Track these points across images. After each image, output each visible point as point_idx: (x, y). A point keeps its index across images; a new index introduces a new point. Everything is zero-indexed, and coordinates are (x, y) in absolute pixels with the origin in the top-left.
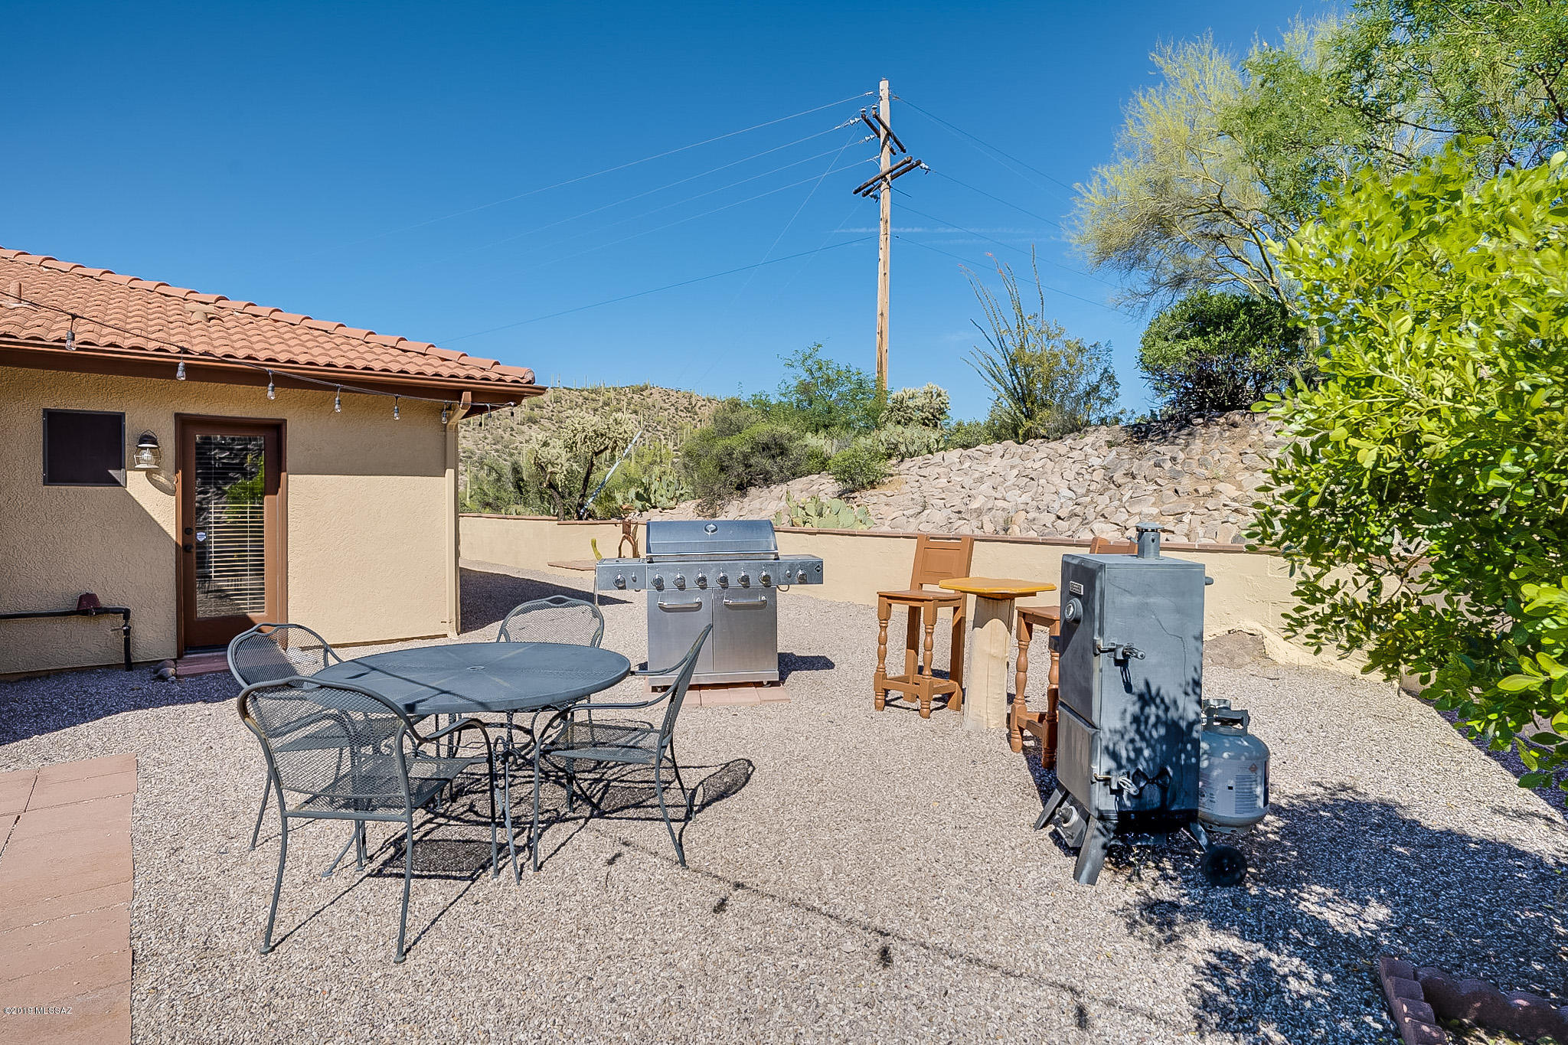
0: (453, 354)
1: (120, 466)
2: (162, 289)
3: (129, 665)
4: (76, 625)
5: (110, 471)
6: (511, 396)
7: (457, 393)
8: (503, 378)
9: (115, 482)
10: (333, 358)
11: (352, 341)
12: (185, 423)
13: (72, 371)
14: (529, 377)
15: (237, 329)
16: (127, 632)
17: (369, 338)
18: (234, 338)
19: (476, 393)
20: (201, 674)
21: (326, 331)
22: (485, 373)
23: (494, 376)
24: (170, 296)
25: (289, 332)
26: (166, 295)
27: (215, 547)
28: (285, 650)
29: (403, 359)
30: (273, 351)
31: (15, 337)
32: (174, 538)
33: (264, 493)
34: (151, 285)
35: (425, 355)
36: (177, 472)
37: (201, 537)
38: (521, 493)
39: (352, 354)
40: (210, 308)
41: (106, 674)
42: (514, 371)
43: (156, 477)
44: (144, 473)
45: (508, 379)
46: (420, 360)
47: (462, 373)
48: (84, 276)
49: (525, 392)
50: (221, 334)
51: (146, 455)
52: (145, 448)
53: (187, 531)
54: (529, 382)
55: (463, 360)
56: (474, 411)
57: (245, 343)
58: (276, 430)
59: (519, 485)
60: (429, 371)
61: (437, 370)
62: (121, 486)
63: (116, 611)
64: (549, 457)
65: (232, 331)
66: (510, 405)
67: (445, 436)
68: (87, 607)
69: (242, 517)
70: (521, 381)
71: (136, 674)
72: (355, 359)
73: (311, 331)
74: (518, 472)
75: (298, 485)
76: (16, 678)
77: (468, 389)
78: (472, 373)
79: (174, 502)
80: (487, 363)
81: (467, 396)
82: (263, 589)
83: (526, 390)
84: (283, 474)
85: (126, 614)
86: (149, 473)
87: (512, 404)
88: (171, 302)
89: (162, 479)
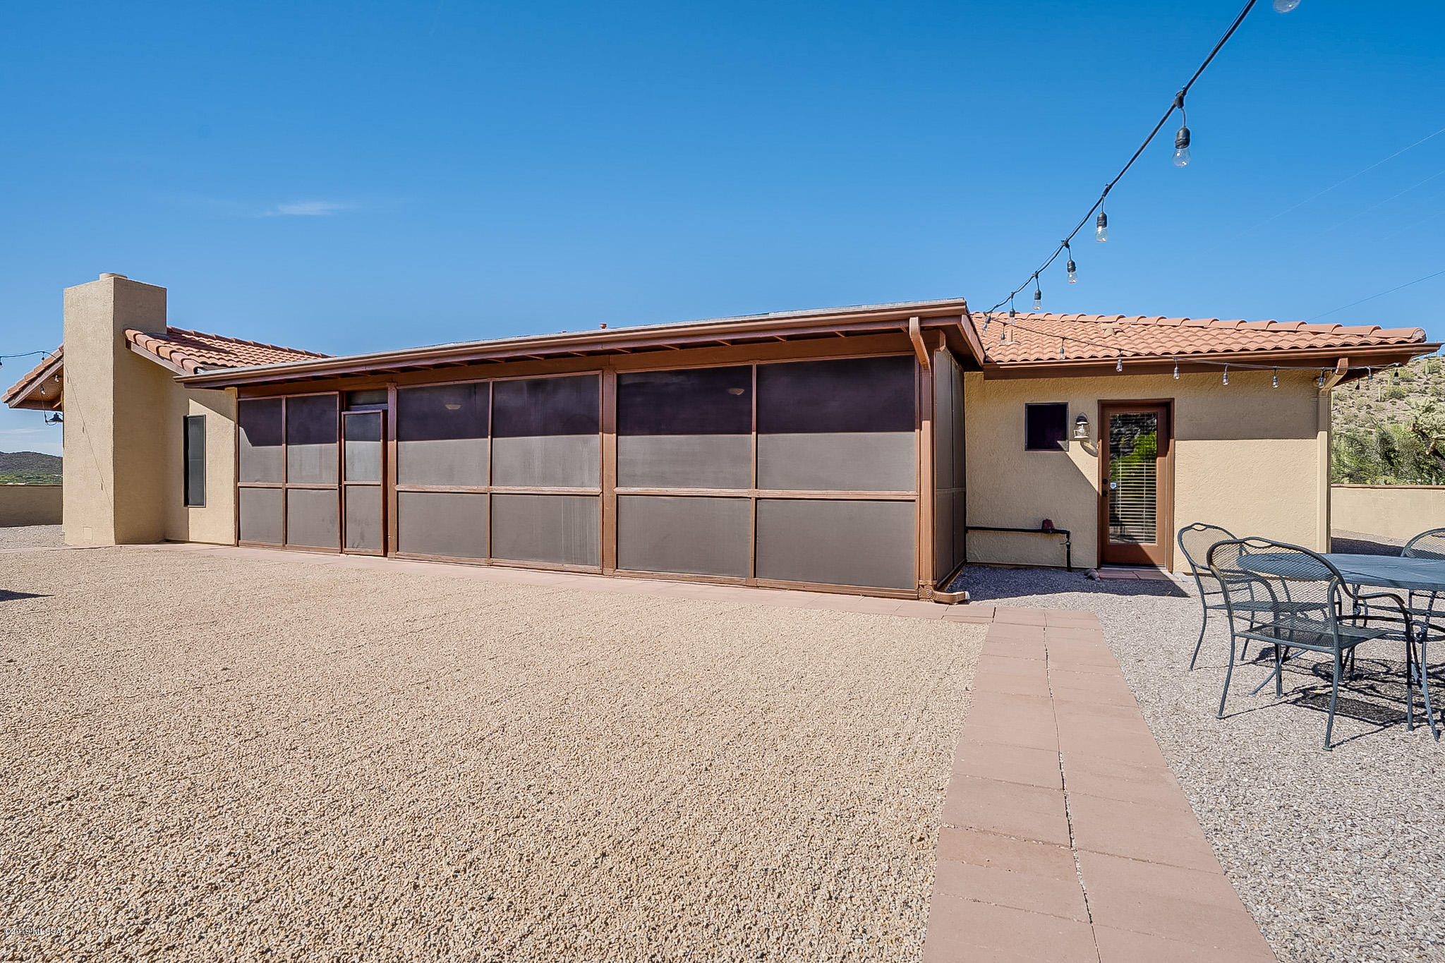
0: (1327, 327)
1: (1064, 438)
2: (1082, 319)
3: (1069, 569)
4: (1040, 541)
5: (1058, 442)
6: (1396, 357)
7: (1333, 361)
8: (1386, 341)
9: (1060, 448)
10: (1213, 346)
11: (1225, 331)
12: (1104, 406)
13: (1040, 378)
14: (1419, 336)
15: (1136, 336)
16: (1068, 547)
17: (1241, 326)
18: (1136, 342)
19: (1352, 359)
20: (1116, 579)
21: (1202, 327)
22: (1363, 339)
23: (1374, 340)
24: (1086, 322)
25: (1173, 332)
26: (1084, 322)
27: (1122, 494)
28: (1172, 573)
29: (1275, 338)
30: (1165, 347)
31: (1015, 361)
32: (1097, 489)
33: (1157, 455)
34: (1074, 317)
35: (1295, 332)
36: (1099, 441)
37: (1113, 485)
38: (1392, 464)
39: (1229, 341)
40: (1116, 325)
41: (1057, 572)
42: (1395, 333)
43: (1086, 444)
44: (1079, 442)
45: (1392, 341)
46: (1292, 337)
47: (1337, 342)
48: (1035, 320)
49: (1412, 351)
50: (1127, 341)
51: (1081, 429)
52: (1081, 425)
53: (1104, 482)
54: (1419, 341)
55: (1337, 331)
56: (1350, 376)
57: (1145, 345)
58: (1166, 407)
59: (1389, 455)
60: (1303, 345)
61: (1311, 343)
62: (1063, 450)
63: (1063, 532)
64: (1435, 422)
65: (1132, 338)
66: (1395, 366)
67: (1318, 402)
68: (1047, 528)
69: (1140, 473)
70: (1408, 341)
71: (1074, 575)
72: (1231, 344)
73: (1190, 329)
74: (1388, 443)
75: (1183, 449)
76: (1011, 567)
77: (1344, 356)
78: (1349, 340)
79: (1097, 461)
80: (1365, 330)
81: (1343, 363)
82: (1155, 526)
83: (1414, 349)
84: (1172, 441)
85: (1068, 533)
86: (1082, 441)
87: (1397, 364)
88: (1088, 326)
89: (1089, 445)
